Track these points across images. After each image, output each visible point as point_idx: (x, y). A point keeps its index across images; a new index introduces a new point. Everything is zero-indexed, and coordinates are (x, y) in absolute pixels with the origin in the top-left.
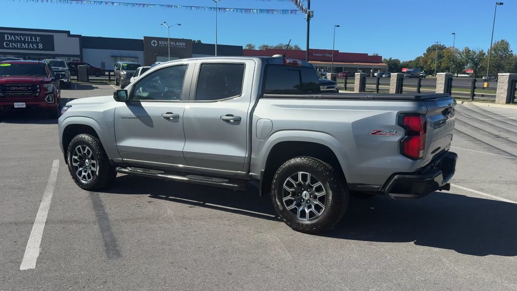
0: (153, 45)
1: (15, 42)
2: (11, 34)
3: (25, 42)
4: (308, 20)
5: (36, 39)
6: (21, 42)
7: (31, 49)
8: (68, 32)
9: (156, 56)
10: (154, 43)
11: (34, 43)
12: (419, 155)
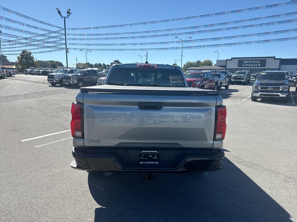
1: (248, 64)
2: (247, 60)
3: (252, 64)
5: (258, 62)
6: (251, 63)
7: (255, 67)
8: (274, 57)
11: (257, 63)
12: (75, 135)
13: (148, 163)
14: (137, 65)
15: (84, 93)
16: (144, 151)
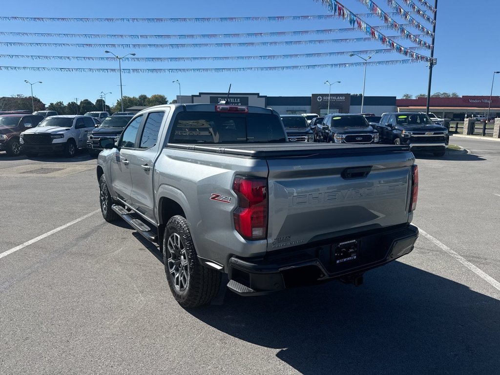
2: (222, 97)
4: (431, 68)
5: (237, 100)
8: (258, 94)
9: (321, 108)
10: (319, 99)
11: (236, 103)
12: (252, 234)
13: (345, 260)
14: (218, 106)
15: (268, 161)
16: (342, 244)
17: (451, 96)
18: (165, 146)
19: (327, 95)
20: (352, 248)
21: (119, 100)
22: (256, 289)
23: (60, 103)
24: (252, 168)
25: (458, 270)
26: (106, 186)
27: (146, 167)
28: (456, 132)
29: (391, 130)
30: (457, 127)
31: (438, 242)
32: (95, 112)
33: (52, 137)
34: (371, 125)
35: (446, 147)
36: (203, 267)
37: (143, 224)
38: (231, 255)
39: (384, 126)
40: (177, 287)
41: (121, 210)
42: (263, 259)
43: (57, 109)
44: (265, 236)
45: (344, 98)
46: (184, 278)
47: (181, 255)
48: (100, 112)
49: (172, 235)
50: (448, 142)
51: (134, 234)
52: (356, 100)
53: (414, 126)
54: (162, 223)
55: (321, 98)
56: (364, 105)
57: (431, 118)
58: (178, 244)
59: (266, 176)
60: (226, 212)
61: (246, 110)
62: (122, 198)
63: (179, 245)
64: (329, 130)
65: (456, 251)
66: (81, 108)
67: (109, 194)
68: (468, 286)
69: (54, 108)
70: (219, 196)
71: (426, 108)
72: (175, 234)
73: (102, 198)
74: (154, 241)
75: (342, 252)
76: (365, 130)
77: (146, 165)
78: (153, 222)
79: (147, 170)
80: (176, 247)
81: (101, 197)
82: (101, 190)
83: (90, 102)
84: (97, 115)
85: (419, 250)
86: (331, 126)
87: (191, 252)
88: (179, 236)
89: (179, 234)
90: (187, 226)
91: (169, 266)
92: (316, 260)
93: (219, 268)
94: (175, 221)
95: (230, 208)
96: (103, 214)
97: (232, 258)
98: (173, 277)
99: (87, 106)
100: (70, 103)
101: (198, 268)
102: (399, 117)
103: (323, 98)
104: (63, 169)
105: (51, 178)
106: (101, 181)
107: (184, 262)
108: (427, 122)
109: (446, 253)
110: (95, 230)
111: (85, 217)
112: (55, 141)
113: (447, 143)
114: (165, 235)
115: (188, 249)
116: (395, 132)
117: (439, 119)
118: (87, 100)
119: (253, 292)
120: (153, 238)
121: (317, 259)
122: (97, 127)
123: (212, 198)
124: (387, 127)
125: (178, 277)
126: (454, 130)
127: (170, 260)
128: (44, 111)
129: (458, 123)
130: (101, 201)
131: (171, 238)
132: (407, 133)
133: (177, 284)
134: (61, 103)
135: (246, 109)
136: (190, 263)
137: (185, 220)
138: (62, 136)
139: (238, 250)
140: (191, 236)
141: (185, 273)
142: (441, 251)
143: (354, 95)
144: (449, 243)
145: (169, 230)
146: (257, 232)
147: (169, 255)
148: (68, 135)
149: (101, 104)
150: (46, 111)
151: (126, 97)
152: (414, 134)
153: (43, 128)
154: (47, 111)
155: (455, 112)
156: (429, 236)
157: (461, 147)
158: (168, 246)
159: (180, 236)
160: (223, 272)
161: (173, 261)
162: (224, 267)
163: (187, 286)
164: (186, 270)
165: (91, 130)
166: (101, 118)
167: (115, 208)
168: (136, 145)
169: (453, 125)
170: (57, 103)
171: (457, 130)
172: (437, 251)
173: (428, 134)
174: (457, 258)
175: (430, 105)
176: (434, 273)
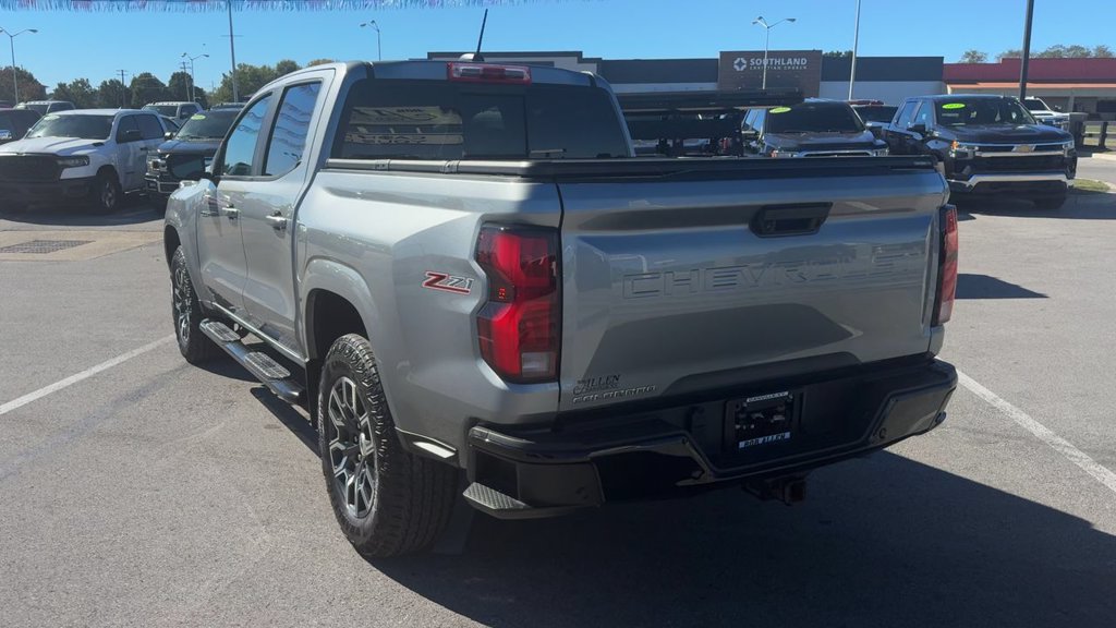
0: (738, 69)
8: (579, 54)
10: (740, 64)
12: (521, 368)
13: (761, 440)
14: (454, 67)
15: (561, 186)
16: (753, 399)
17: (1093, 54)
18: (322, 165)
19: (760, 54)
20: (779, 413)
21: (228, 74)
22: (533, 503)
23: (82, 82)
24: (523, 204)
25: (1069, 484)
26: (187, 274)
27: (278, 219)
28: (1102, 148)
29: (922, 141)
30: (1104, 136)
31: (1024, 416)
32: (165, 104)
33: (60, 163)
34: (871, 129)
35: (1070, 183)
36: (410, 455)
37: (274, 363)
38: (474, 422)
39: (904, 131)
40: (351, 510)
41: (221, 332)
42: (548, 430)
43: (74, 95)
44: (553, 372)
45: (804, 61)
46: (367, 485)
47: (360, 431)
48: (179, 103)
49: (337, 383)
50: (1073, 171)
51: (254, 391)
52: (835, 66)
53: (985, 130)
54: (316, 357)
55: (744, 61)
56: (856, 79)
57: (1033, 112)
58: (351, 405)
59: (557, 226)
60: (461, 315)
61: (526, 77)
62: (227, 305)
63: (354, 407)
64: (760, 142)
65: (1069, 440)
66: (134, 96)
67: (194, 296)
68: (1090, 521)
69: (66, 94)
70: (443, 277)
71: (1017, 85)
72: (346, 379)
73: (178, 306)
74: (298, 401)
75: (753, 421)
76: (854, 139)
77: (279, 214)
78: (296, 355)
79: (279, 227)
80: (348, 412)
81: (174, 304)
82: (175, 287)
83: (156, 80)
84: (172, 110)
85: (972, 435)
86: (765, 132)
87: (382, 420)
88: (353, 385)
89: (353, 379)
90: (373, 359)
91: (330, 459)
92: (684, 435)
93: (445, 454)
94: (344, 346)
95: (469, 305)
96: (180, 346)
97: (476, 428)
98: (341, 483)
99: (147, 87)
100: (105, 83)
101: (399, 460)
102: (945, 107)
103: (749, 63)
104: (87, 242)
105: (58, 262)
106: (176, 262)
107: (366, 446)
108: (1020, 120)
109: (1041, 442)
110: (158, 383)
111: (136, 352)
112: (67, 174)
113: (1071, 175)
114: (321, 383)
115: (373, 414)
116: (931, 145)
117: (1055, 114)
118: (148, 75)
119: (524, 509)
120: (296, 394)
121: (687, 433)
122: (171, 137)
123: (428, 284)
124: (911, 133)
125: (352, 485)
126: (1095, 142)
127: (335, 444)
128: (42, 103)
129: (1105, 125)
130: (176, 313)
131: (337, 390)
132: (964, 149)
133: (351, 501)
134: (84, 83)
135: (525, 74)
136: (378, 446)
137: (369, 344)
138: (83, 160)
139: (487, 407)
140: (380, 382)
141: (368, 474)
142: (1029, 439)
143: (832, 53)
144: (1052, 420)
145: (332, 370)
146: (535, 363)
147: (331, 432)
148: (99, 159)
149: (182, 83)
150: (46, 103)
151: (245, 66)
152: (982, 149)
153: (40, 141)
154: (49, 102)
155: (1102, 95)
156: (1001, 403)
157: (1109, 184)
158: (331, 412)
159: (356, 383)
160: (455, 464)
161: (342, 447)
162: (456, 453)
163: (372, 504)
164: (371, 465)
165: (157, 146)
166: (182, 117)
167: (208, 327)
168: (255, 170)
169: (1093, 129)
170: (76, 83)
171: (1103, 141)
172: (1020, 438)
173: (1019, 151)
174: (1070, 456)
175: (1028, 77)
176: (1004, 489)
